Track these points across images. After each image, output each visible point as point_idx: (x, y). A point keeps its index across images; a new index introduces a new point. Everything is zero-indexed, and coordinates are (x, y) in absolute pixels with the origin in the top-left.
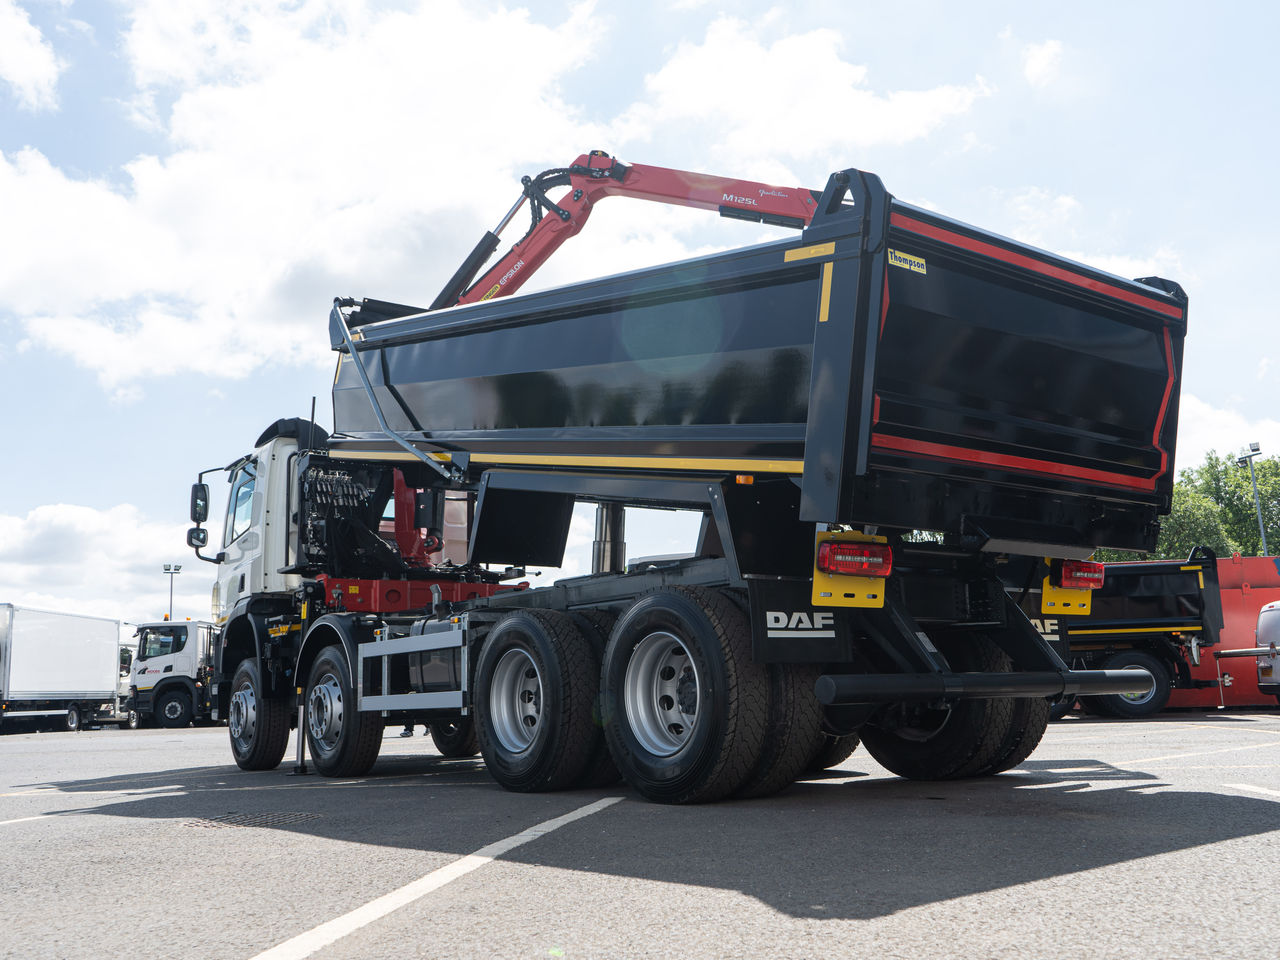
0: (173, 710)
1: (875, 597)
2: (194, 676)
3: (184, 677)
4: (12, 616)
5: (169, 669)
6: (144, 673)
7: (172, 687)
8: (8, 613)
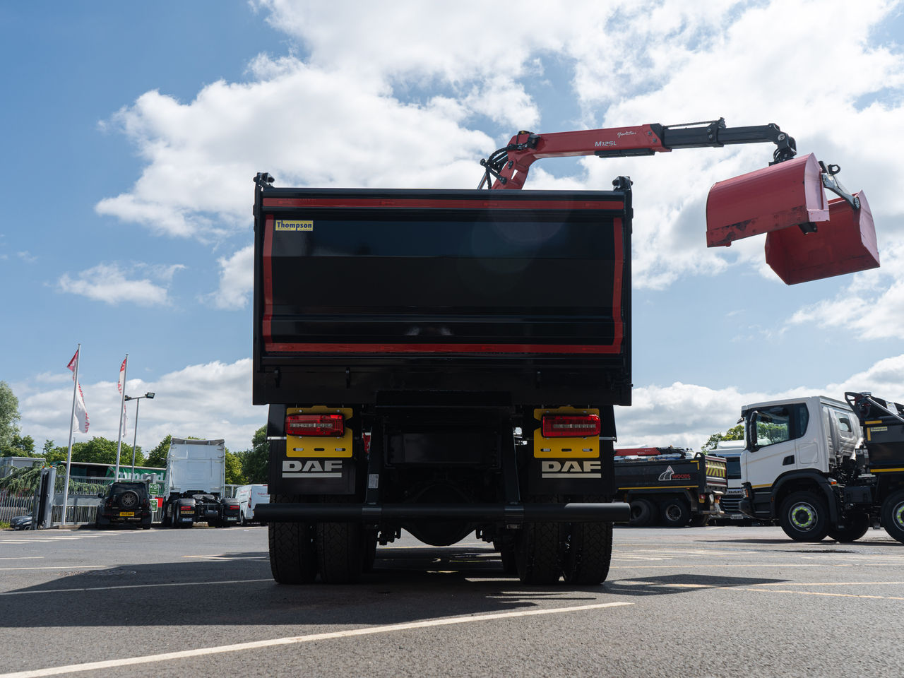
1: (344, 450)
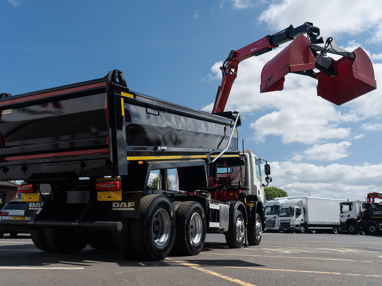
0: (352, 229)
1: (37, 198)
2: (356, 218)
3: (353, 218)
4: (307, 201)
5: (349, 216)
6: (342, 217)
7: (351, 222)
8: (306, 200)
